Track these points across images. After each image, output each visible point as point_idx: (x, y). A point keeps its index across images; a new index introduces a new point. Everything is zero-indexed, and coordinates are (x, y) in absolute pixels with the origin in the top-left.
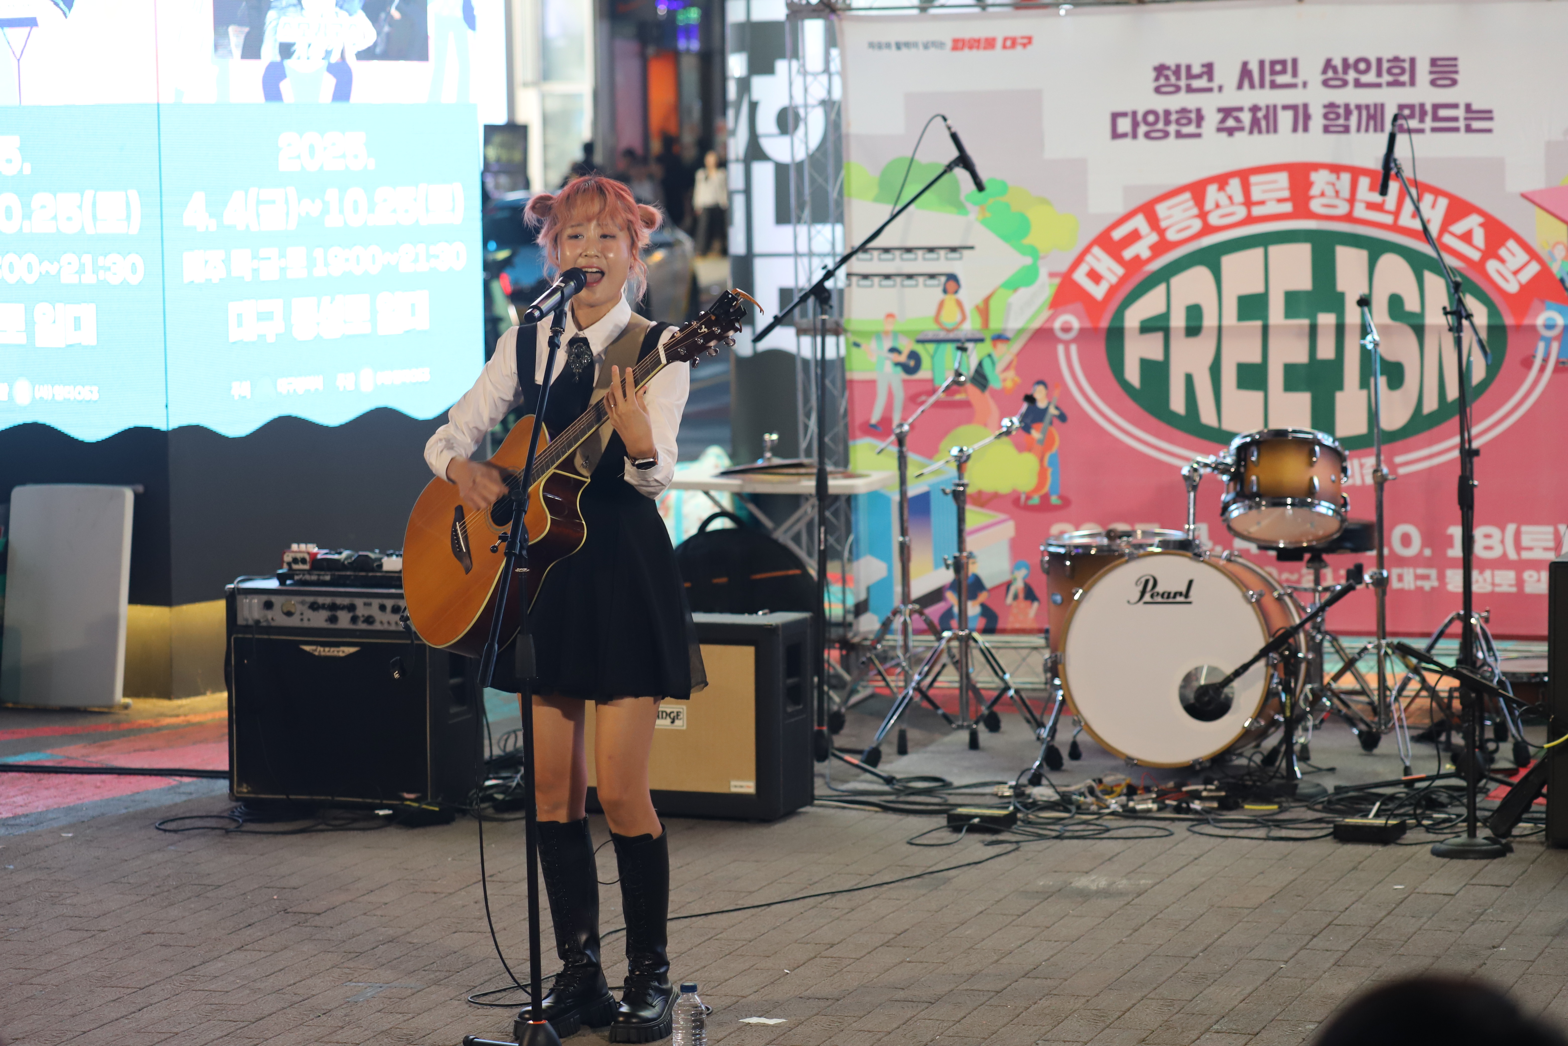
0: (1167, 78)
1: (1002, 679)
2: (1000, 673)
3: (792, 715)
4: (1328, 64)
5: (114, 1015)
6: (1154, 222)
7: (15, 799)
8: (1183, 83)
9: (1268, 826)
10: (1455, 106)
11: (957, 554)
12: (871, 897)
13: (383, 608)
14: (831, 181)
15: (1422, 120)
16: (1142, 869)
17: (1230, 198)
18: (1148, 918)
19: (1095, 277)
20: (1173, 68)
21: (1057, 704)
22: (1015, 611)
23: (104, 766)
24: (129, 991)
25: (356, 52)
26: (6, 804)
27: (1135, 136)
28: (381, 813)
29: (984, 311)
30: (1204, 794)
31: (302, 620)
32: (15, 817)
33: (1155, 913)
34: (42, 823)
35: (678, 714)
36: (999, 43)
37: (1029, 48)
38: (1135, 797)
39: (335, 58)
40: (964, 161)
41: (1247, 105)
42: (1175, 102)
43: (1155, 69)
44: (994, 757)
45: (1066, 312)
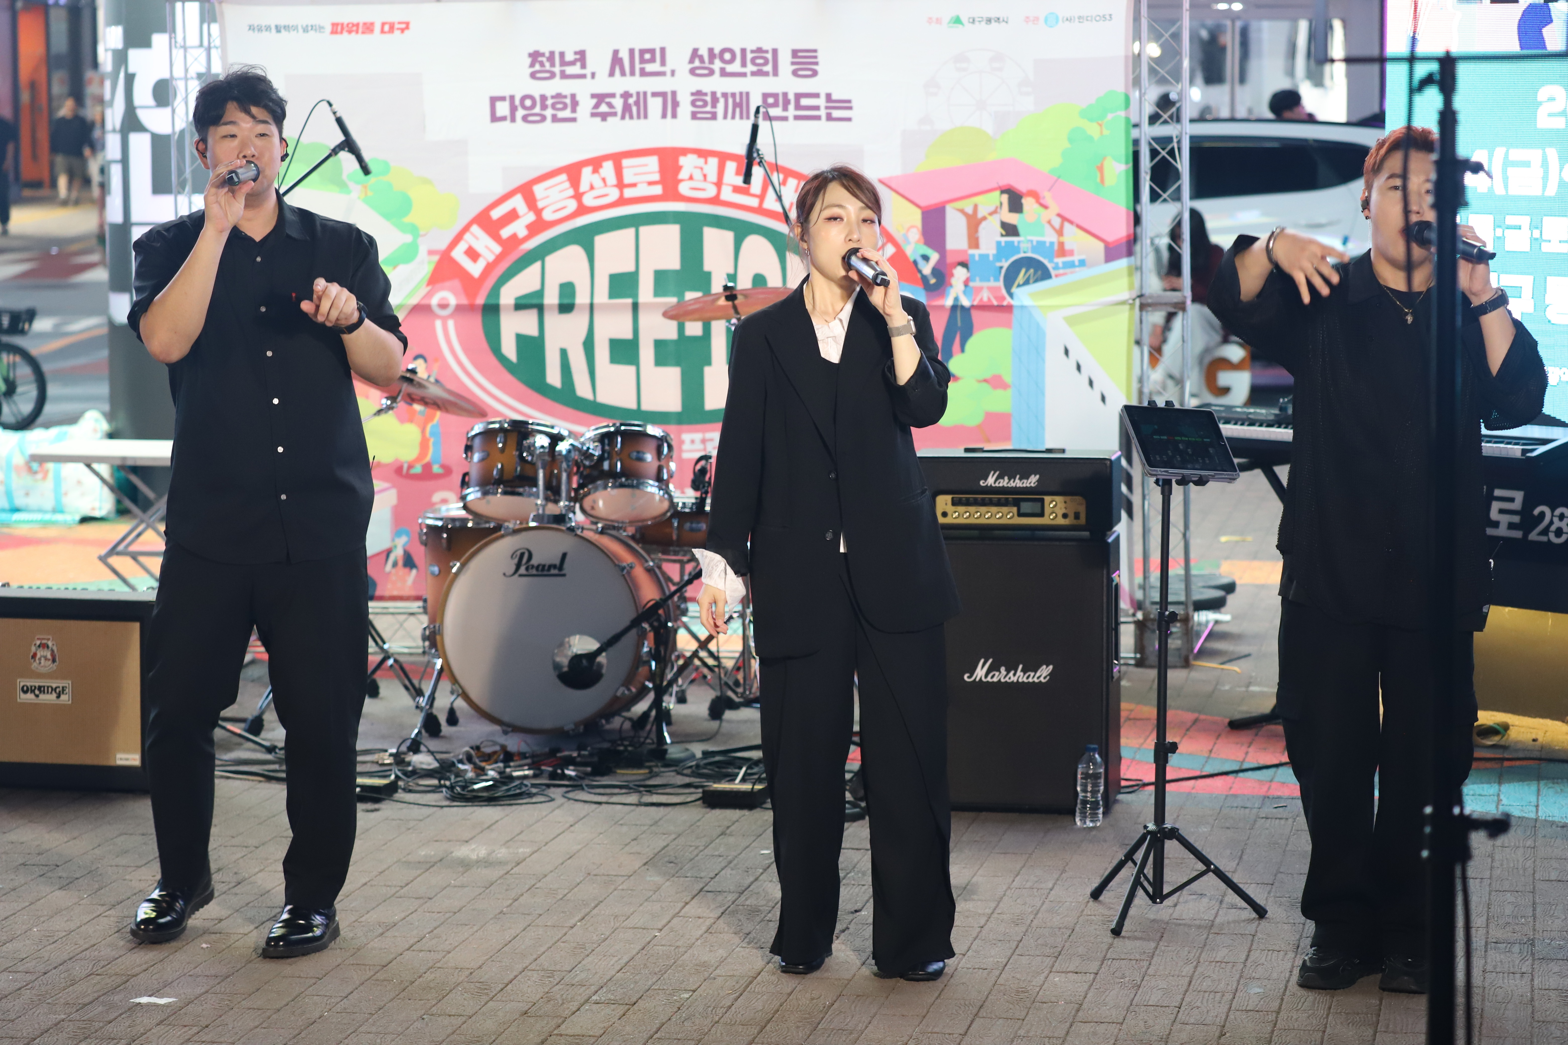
0: (542, 64)
1: (382, 648)
2: (380, 643)
4: (695, 53)
6: (531, 202)
8: (557, 69)
9: (640, 792)
10: (816, 96)
12: (257, 870)
15: (785, 109)
16: (521, 837)
17: (604, 180)
18: (527, 887)
19: (473, 254)
20: (547, 55)
21: (436, 673)
22: (394, 578)
27: (513, 119)
30: (579, 759)
33: (533, 883)
35: (63, 689)
36: (377, 28)
37: (406, 32)
38: (512, 764)
40: (349, 145)
41: (619, 91)
42: (550, 88)
43: (530, 55)
44: (372, 724)
45: (443, 289)
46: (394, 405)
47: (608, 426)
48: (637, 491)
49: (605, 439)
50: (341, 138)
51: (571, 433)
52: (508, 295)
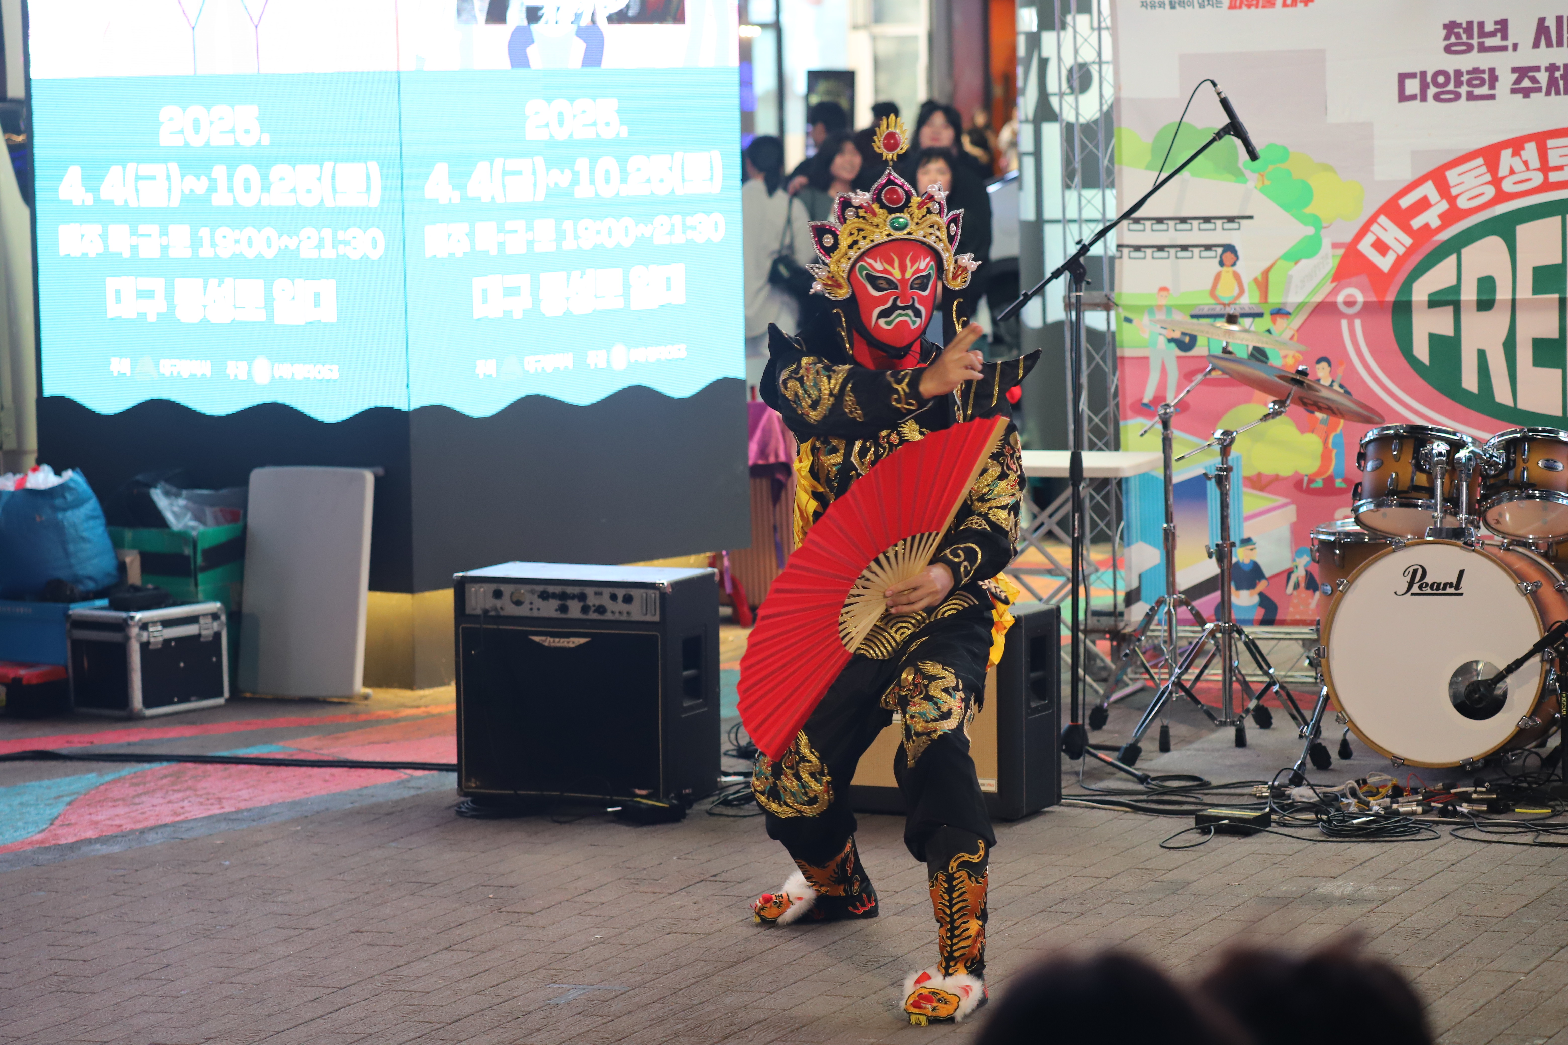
0: (1458, 36)
1: (1266, 674)
2: (1265, 667)
3: (1036, 710)
5: (310, 1015)
6: (1444, 189)
7: (240, 793)
8: (1475, 42)
9: (1537, 831)
11: (1220, 542)
12: (1103, 901)
13: (614, 597)
14: (1102, 146)
16: (1394, 875)
17: (1526, 163)
18: (1389, 926)
19: (1381, 247)
20: (1464, 25)
21: (1322, 700)
22: (1296, 601)
23: (336, 759)
24: (329, 991)
25: (607, 15)
26: (228, 799)
27: (1424, 99)
28: (609, 810)
29: (1263, 284)
30: (1474, 796)
31: (531, 609)
32: (236, 812)
33: (1397, 921)
34: (264, 817)
36: (1279, 1)
38: (1400, 799)
39: (585, 21)
40: (1235, 128)
41: (1544, 64)
42: (1466, 62)
43: (1445, 26)
44: (1259, 756)
45: (1349, 285)
46: (1282, 409)
47: (1515, 432)
48: (1548, 504)
49: (1511, 446)
50: (1227, 120)
51: (1475, 441)
52: (1421, 291)
